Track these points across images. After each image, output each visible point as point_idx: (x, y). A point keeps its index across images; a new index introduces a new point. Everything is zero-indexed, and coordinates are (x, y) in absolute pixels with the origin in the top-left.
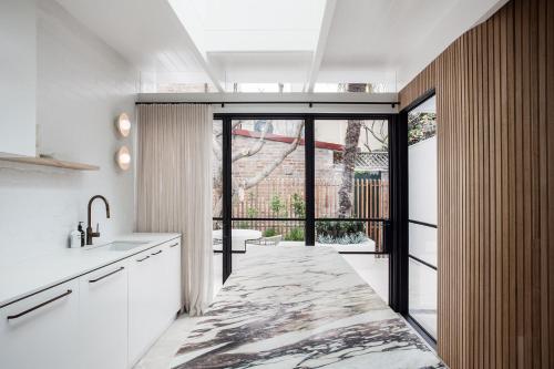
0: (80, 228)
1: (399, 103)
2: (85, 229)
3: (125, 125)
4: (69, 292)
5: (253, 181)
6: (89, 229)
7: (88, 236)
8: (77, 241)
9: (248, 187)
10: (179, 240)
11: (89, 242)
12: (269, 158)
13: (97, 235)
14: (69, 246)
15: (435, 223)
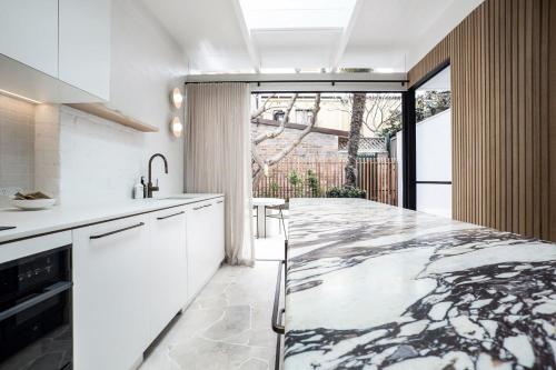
0: (142, 182)
1: (408, 81)
2: (146, 182)
3: (178, 98)
4: (142, 224)
5: (274, 159)
6: (150, 183)
7: (149, 190)
8: (140, 193)
9: (271, 164)
10: (222, 199)
11: (150, 196)
12: (286, 142)
13: (156, 189)
14: (134, 197)
15: (450, 179)
